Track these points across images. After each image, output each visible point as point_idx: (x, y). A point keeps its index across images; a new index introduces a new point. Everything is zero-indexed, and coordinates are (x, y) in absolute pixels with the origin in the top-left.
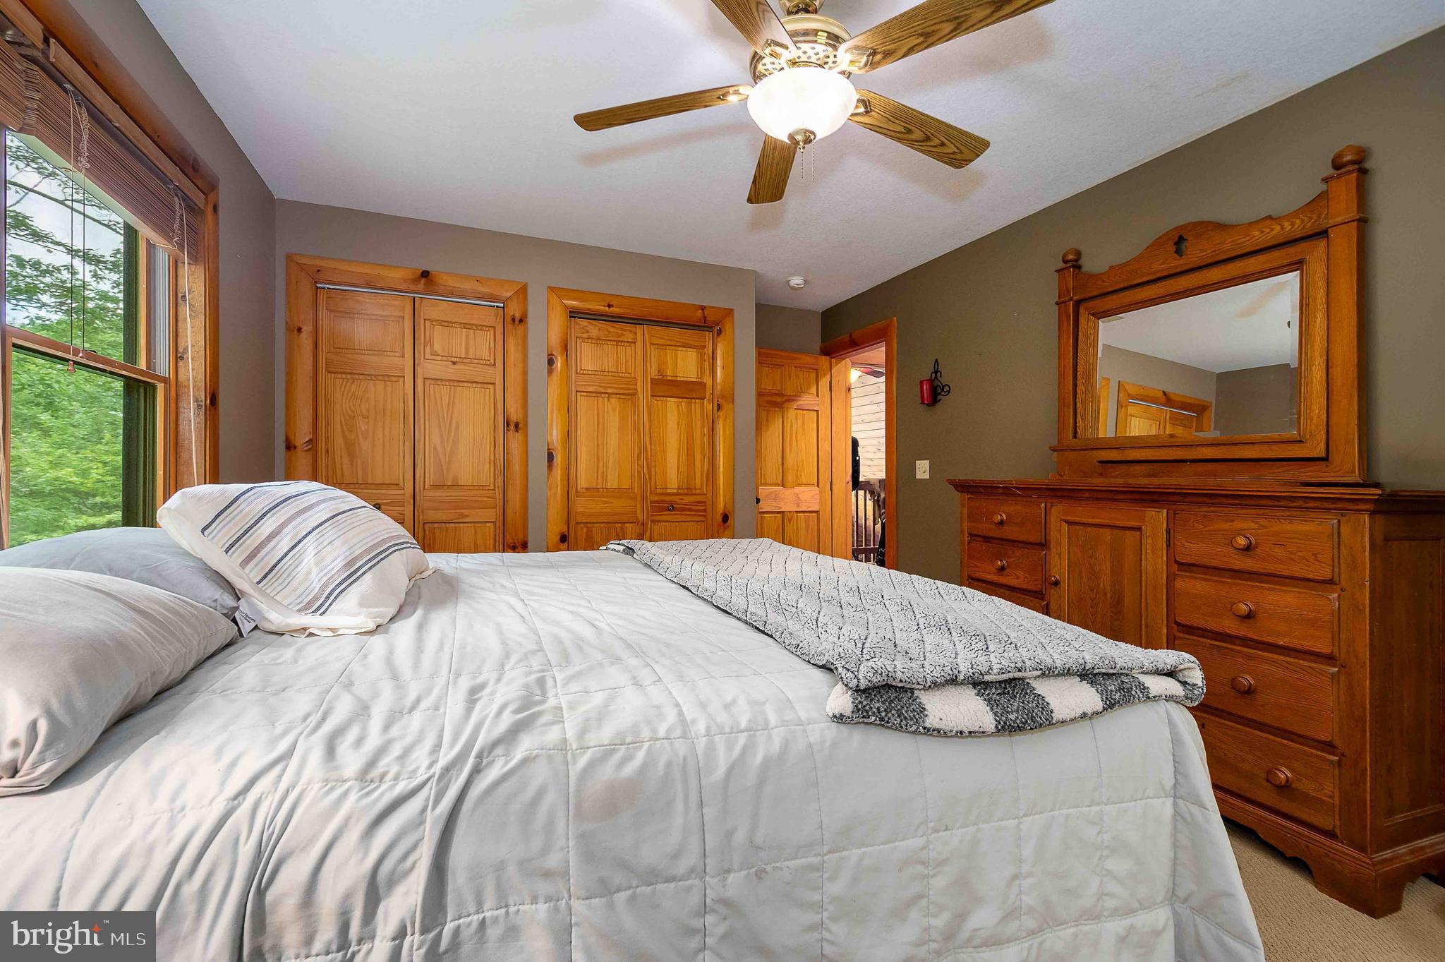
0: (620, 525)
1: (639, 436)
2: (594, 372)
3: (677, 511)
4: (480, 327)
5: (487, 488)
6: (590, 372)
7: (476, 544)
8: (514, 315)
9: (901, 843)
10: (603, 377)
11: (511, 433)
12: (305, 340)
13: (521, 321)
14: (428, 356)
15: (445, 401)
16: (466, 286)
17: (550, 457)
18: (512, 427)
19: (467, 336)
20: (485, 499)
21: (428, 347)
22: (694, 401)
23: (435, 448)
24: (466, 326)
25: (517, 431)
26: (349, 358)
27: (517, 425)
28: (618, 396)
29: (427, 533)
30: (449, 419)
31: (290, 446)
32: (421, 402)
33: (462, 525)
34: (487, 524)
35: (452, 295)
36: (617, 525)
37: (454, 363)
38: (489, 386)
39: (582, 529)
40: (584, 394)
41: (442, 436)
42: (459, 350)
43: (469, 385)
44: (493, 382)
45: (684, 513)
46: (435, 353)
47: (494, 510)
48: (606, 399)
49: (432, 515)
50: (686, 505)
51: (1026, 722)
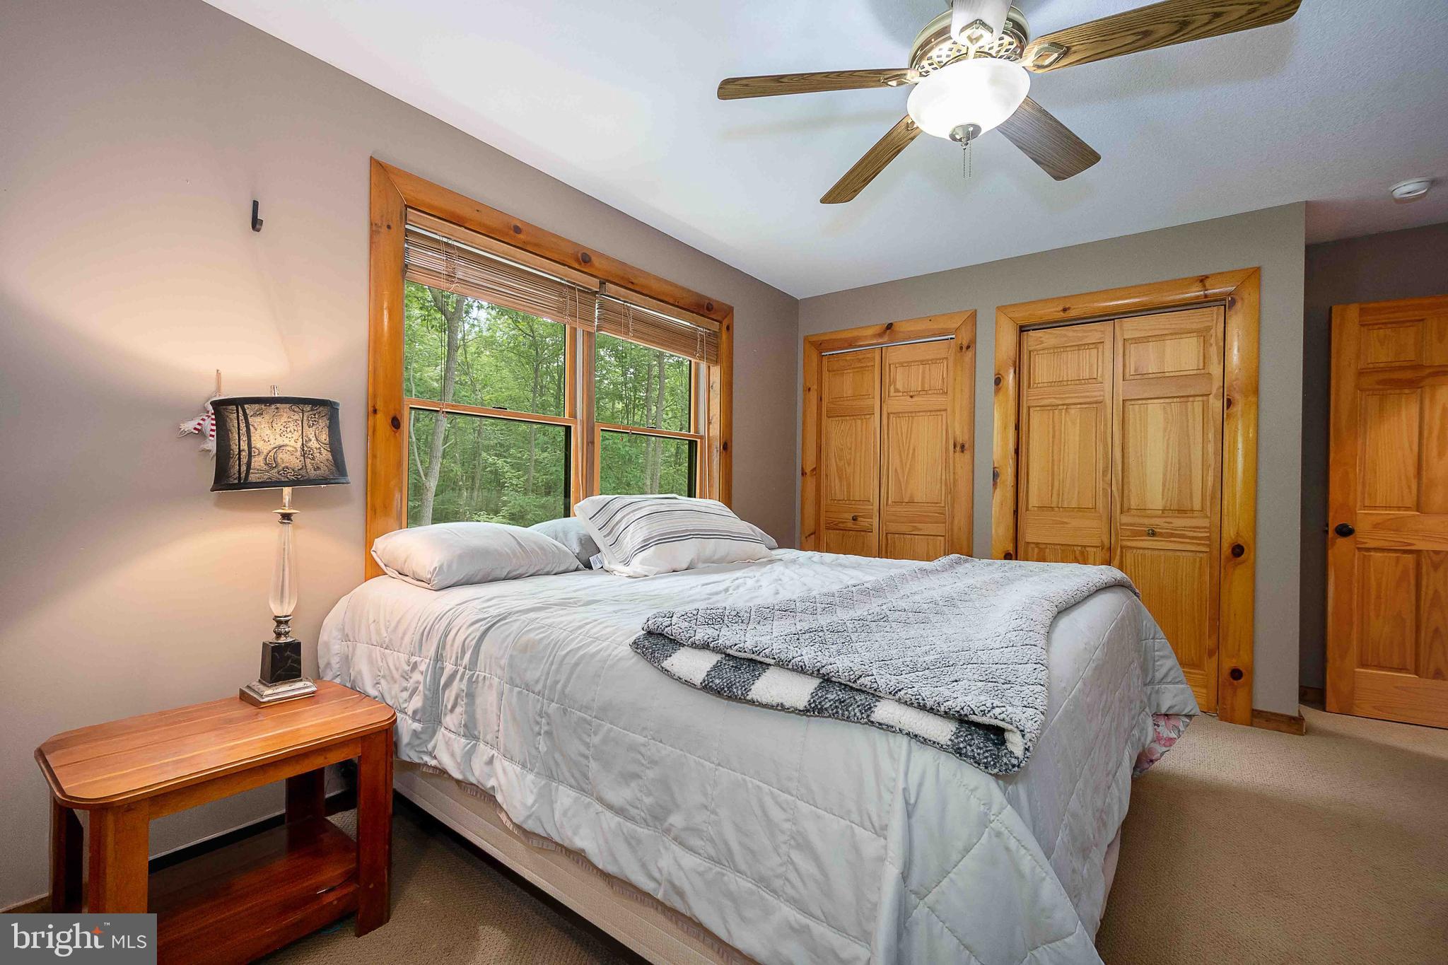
0: (1079, 548)
1: (1105, 445)
2: (1049, 384)
3: (1162, 537)
4: (934, 361)
5: (938, 505)
6: (1046, 385)
7: (928, 553)
8: (961, 344)
9: (631, 734)
10: (1061, 388)
11: (957, 454)
12: (813, 396)
13: (968, 347)
14: (892, 393)
15: (904, 430)
16: (920, 327)
17: (996, 475)
18: (958, 448)
19: (924, 373)
20: (937, 515)
21: (892, 386)
22: (1191, 399)
23: (896, 470)
24: (923, 362)
25: (963, 452)
26: (840, 405)
27: (963, 447)
28: (1079, 406)
29: (889, 542)
30: (908, 445)
31: (804, 474)
32: (886, 432)
33: (917, 536)
34: (939, 538)
35: (910, 338)
36: (1075, 548)
37: (912, 397)
38: (942, 413)
39: (1033, 549)
40: (1038, 408)
41: (901, 461)
42: (915, 385)
43: (924, 414)
44: (943, 408)
45: (1172, 539)
46: (897, 391)
47: (944, 525)
48: (1064, 411)
49: (893, 527)
50: (1175, 530)
51: (723, 688)
